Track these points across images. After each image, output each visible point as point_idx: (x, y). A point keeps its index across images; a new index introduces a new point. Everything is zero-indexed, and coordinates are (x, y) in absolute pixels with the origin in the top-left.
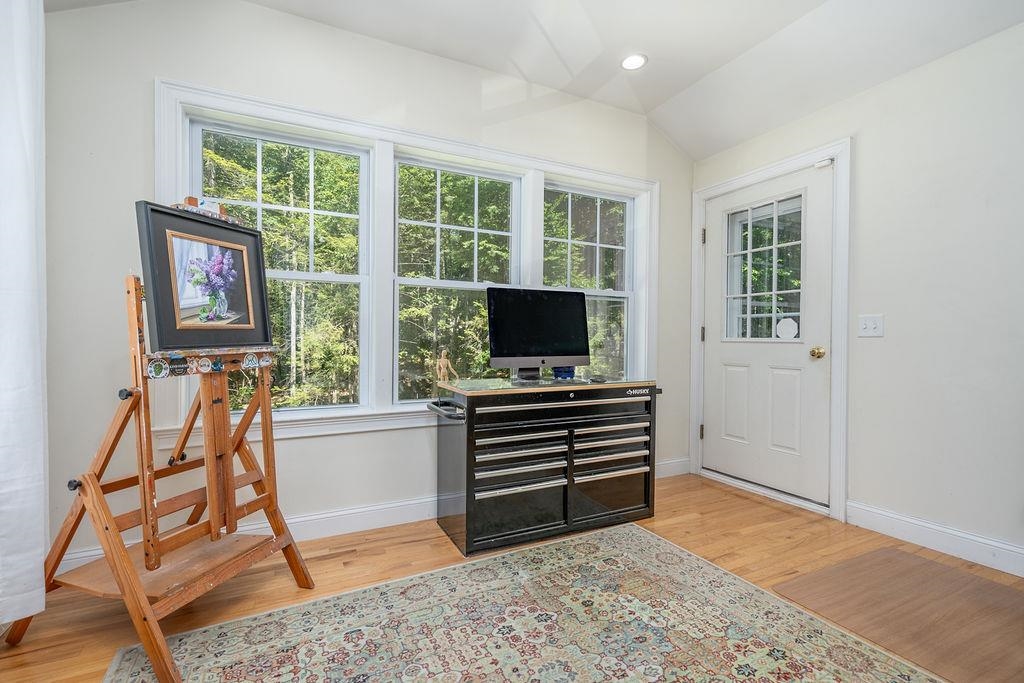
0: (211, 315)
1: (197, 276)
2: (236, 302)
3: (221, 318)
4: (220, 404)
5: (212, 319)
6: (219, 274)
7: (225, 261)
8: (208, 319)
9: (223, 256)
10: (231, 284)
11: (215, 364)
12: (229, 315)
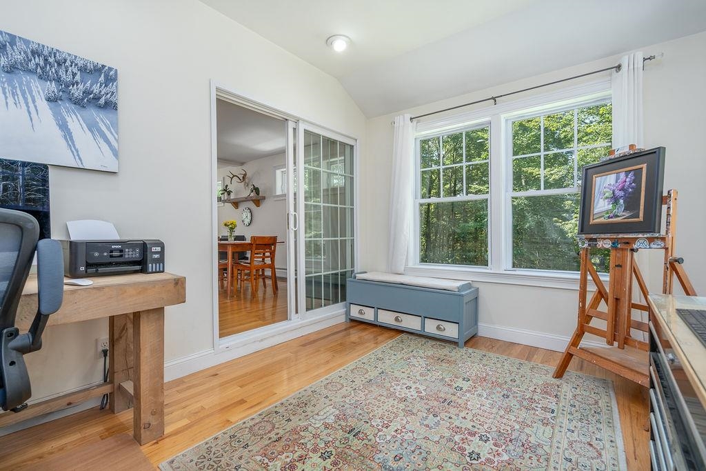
0: (612, 215)
1: (607, 194)
2: (631, 204)
3: (617, 216)
4: (620, 268)
5: (612, 218)
6: (622, 189)
7: (628, 180)
8: (609, 217)
9: (627, 176)
10: (630, 193)
11: (613, 243)
12: (624, 214)
